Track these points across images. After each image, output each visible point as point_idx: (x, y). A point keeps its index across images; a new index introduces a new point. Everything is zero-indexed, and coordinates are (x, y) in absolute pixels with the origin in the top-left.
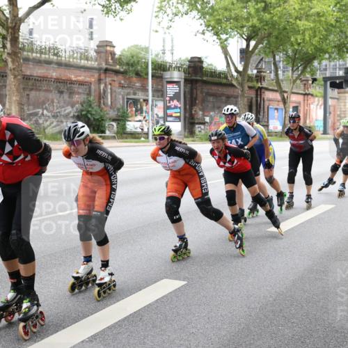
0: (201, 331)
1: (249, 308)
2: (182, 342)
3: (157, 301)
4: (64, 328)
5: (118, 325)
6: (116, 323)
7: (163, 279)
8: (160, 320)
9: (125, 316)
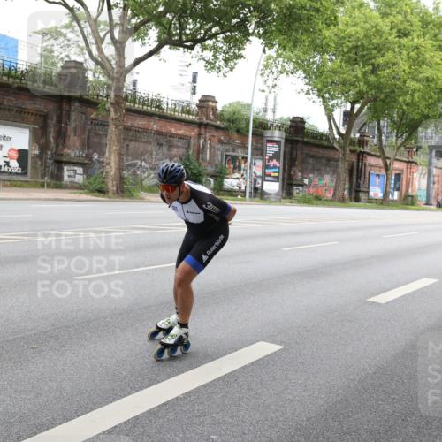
0: (298, 398)
1: (347, 379)
2: (277, 408)
3: (252, 363)
4: (159, 382)
5: (213, 384)
6: (211, 382)
7: (258, 341)
8: (255, 383)
9: (220, 375)
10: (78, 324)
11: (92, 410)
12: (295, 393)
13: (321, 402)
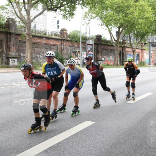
0: (101, 141)
1: (119, 133)
2: (93, 146)
3: (83, 129)
4: (48, 139)
5: (69, 138)
6: (68, 138)
7: (86, 121)
8: (84, 137)
9: (71, 135)
10: (16, 119)
11: (22, 152)
12: (100, 139)
13: (110, 142)
